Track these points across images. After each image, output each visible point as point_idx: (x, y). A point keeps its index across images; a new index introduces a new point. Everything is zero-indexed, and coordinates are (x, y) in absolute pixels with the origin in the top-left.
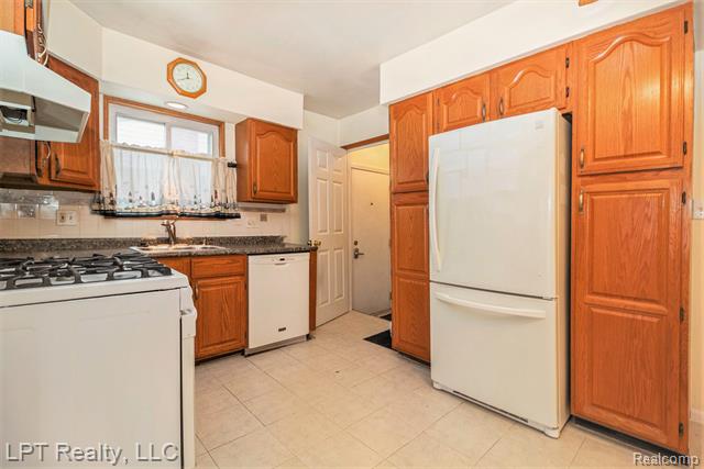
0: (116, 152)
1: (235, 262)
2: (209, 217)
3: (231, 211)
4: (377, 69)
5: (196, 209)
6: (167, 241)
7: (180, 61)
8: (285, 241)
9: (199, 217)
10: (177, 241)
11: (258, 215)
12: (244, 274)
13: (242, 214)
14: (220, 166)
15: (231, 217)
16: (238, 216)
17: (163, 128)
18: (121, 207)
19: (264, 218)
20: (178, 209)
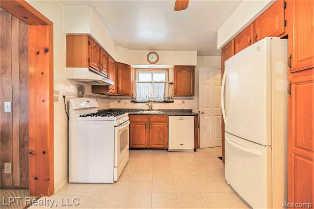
0: (137, 84)
1: (163, 117)
2: (163, 102)
3: (171, 100)
4: (217, 33)
5: (159, 100)
6: (149, 110)
7: (151, 53)
8: (193, 111)
9: (160, 102)
10: (152, 110)
11: (181, 101)
12: (167, 122)
13: (175, 101)
14: (167, 84)
15: (170, 102)
16: (173, 102)
17: (151, 74)
18: (137, 100)
19: (183, 102)
20: (152, 100)
